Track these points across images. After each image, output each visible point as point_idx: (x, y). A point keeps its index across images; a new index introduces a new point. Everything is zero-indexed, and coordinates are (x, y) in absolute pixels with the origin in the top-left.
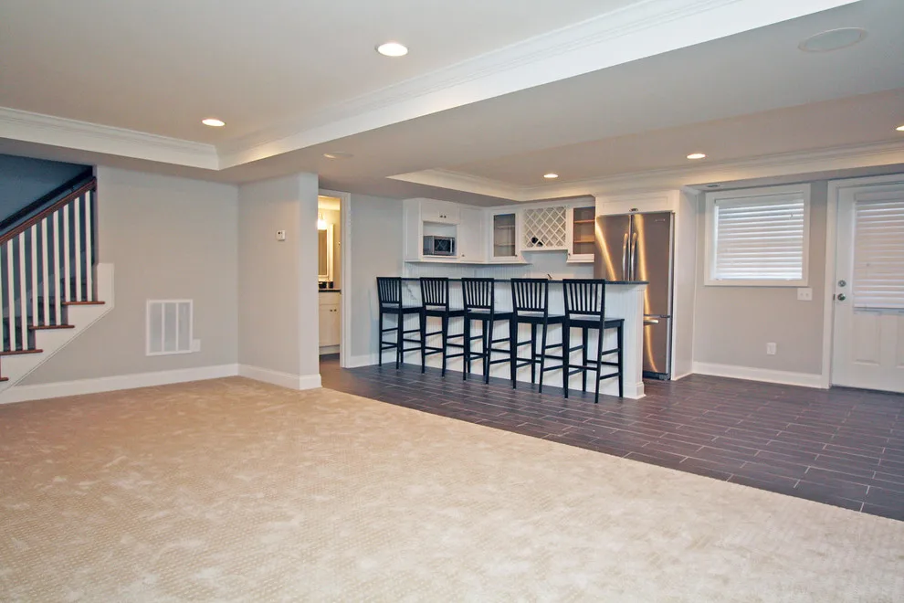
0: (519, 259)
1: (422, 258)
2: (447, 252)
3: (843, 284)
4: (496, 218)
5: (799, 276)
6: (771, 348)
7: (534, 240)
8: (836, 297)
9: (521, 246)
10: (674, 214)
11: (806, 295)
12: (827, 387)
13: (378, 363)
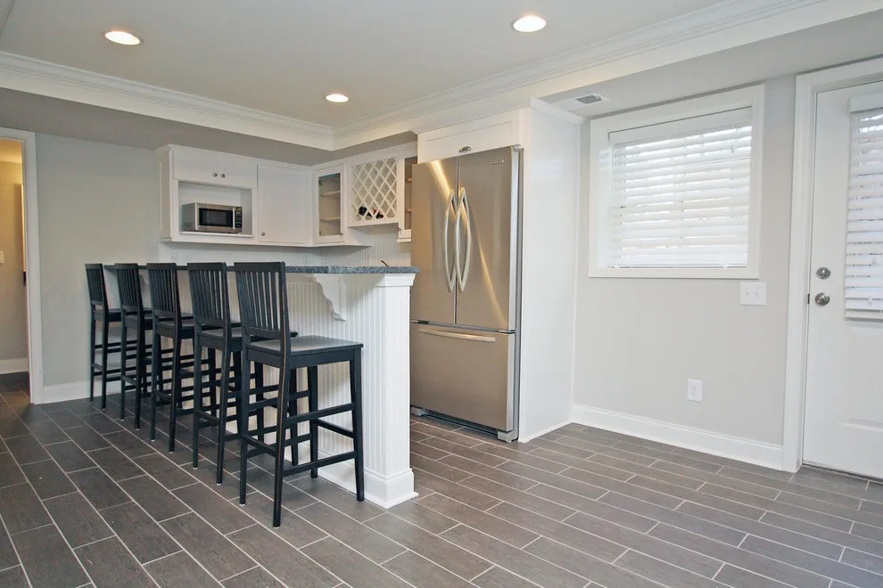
0: (348, 239)
1: (177, 235)
2: (228, 229)
3: (824, 274)
4: (322, 181)
5: (742, 259)
6: (695, 389)
7: (362, 210)
8: (812, 299)
9: (348, 217)
10: (521, 152)
11: (755, 294)
12: (794, 470)
13: (89, 396)
